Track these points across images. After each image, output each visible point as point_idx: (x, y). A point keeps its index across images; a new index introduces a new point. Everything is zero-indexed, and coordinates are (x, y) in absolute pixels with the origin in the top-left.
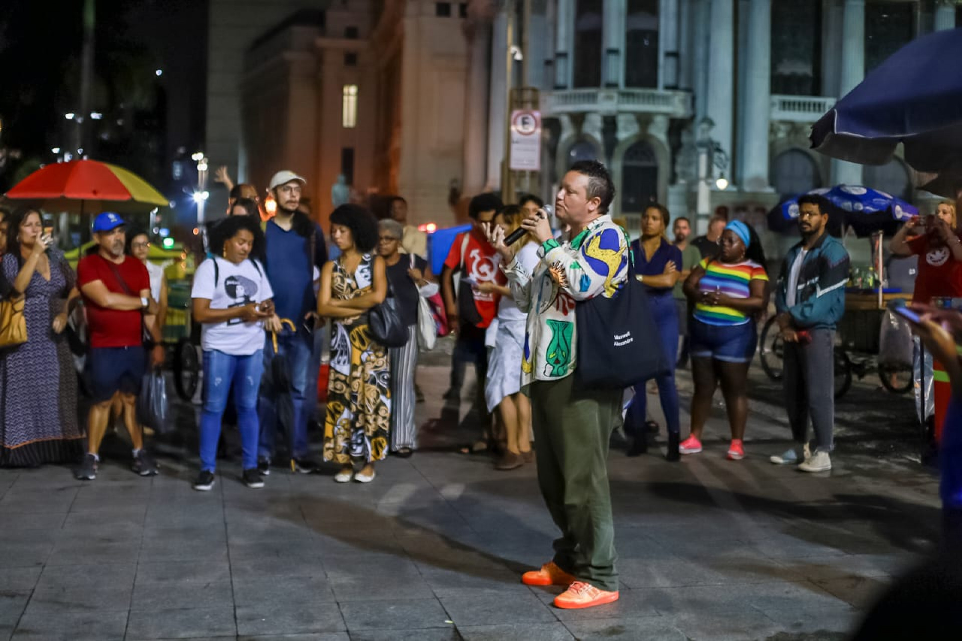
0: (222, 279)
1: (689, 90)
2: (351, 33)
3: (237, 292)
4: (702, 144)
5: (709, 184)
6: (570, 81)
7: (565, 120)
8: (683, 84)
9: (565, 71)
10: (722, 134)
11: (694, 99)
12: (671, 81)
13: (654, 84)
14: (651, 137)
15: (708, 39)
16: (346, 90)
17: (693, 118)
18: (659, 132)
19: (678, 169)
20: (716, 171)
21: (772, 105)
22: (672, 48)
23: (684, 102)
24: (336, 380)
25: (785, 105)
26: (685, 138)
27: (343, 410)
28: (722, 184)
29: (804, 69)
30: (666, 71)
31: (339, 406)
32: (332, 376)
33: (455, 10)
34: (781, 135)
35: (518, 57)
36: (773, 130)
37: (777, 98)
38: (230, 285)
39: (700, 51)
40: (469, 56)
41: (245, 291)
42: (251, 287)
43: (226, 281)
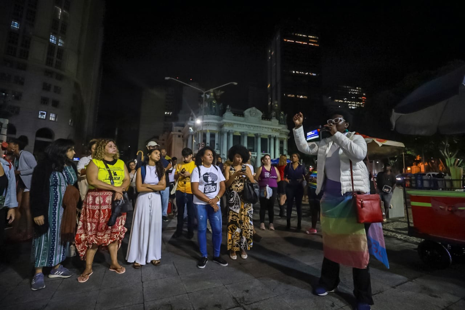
0: (202, 174)
1: (220, 150)
2: (163, 140)
3: (208, 179)
8: (219, 149)
12: (217, 148)
15: (223, 142)
22: (217, 143)
24: (233, 216)
27: (237, 228)
31: (235, 226)
32: (231, 214)
33: (181, 136)
35: (195, 142)
38: (205, 176)
39: (222, 144)
40: (183, 144)
41: (212, 179)
42: (215, 177)
43: (204, 175)
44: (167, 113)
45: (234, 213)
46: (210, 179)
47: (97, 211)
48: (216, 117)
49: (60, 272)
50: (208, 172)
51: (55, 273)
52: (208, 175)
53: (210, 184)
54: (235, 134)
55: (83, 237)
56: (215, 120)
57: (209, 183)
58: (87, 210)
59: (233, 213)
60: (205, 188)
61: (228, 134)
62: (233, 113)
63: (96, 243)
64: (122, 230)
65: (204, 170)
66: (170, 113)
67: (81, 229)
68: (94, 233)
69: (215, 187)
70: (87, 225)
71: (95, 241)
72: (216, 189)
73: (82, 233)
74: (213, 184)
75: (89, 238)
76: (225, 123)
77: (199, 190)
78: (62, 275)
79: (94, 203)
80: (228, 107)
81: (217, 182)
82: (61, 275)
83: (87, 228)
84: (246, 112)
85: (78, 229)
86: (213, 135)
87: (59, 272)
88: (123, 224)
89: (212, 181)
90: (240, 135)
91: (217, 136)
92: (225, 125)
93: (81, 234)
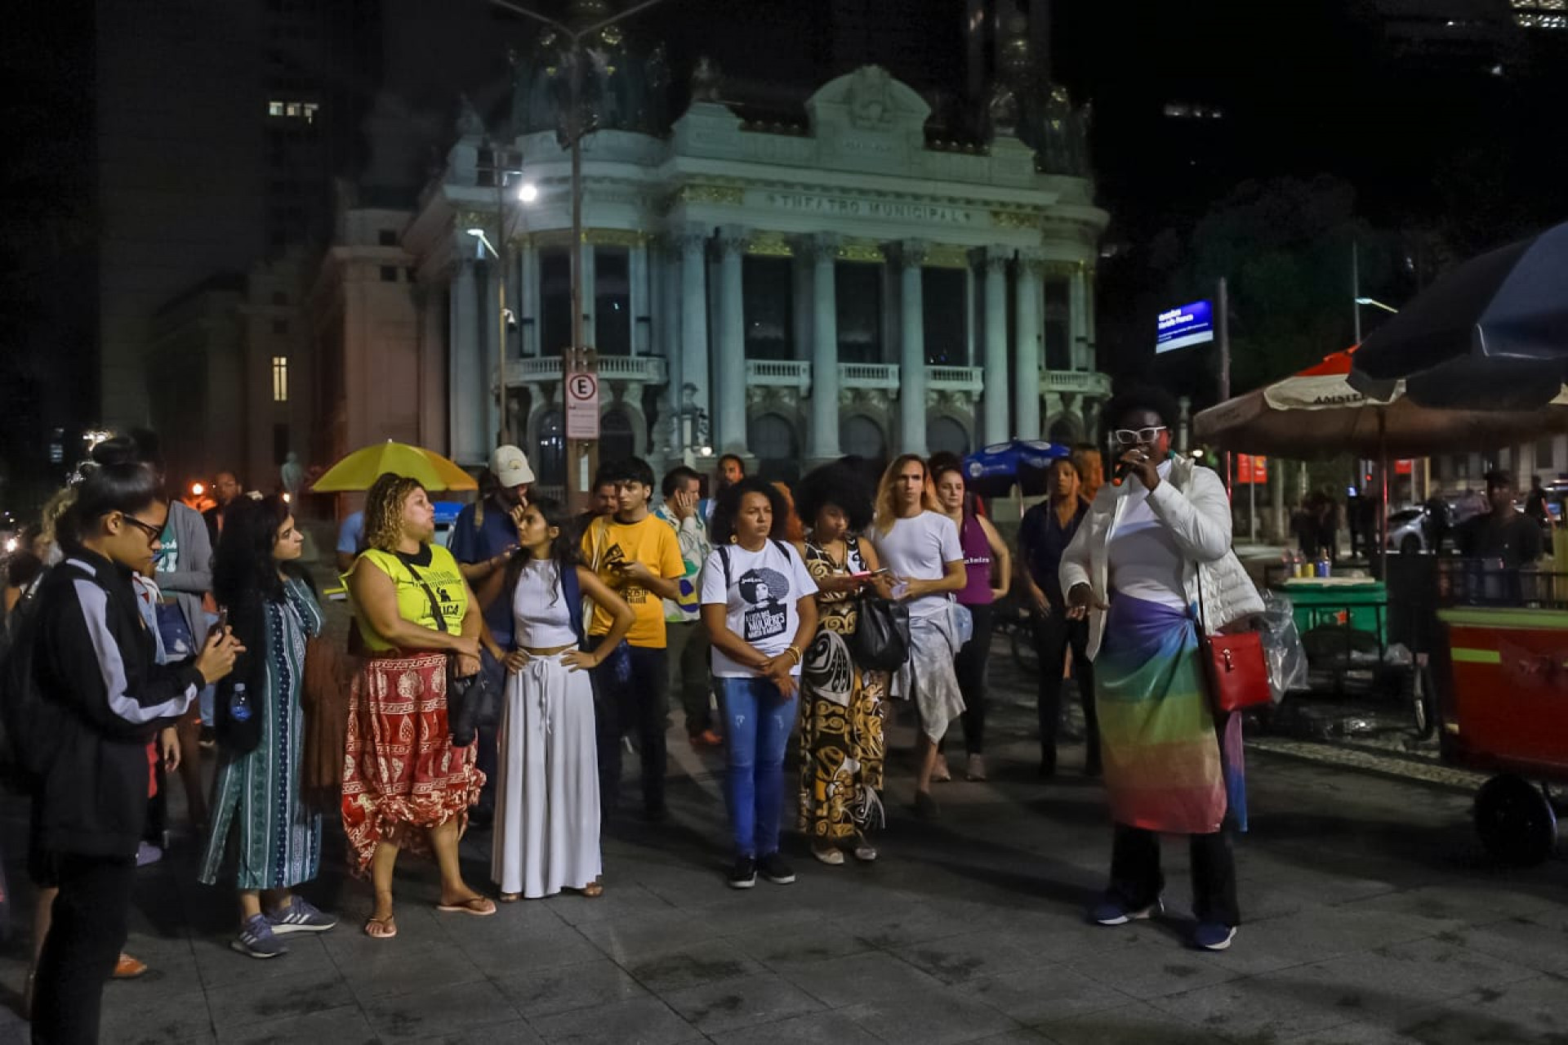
1: (663, 356)
2: (279, 299)
3: (757, 593)
4: (684, 411)
5: (693, 451)
6: (538, 350)
7: (534, 390)
8: (655, 351)
9: (532, 338)
10: (701, 400)
11: (667, 365)
12: (643, 347)
13: (627, 352)
14: (625, 404)
15: (680, 304)
16: (276, 361)
17: (667, 384)
18: (634, 400)
19: (655, 437)
20: (702, 438)
21: (747, 369)
22: (643, 313)
23: (658, 368)
24: (827, 717)
25: (760, 370)
26: (660, 406)
27: (843, 759)
28: (707, 451)
29: (775, 332)
30: (638, 337)
31: (837, 753)
32: (823, 711)
34: (757, 399)
35: (512, 320)
36: (749, 396)
37: (752, 362)
38: (746, 583)
39: (672, 316)
40: (420, 326)
41: (769, 591)
42: (779, 584)
43: (742, 578)
44: (285, 109)
45: (831, 709)
46: (762, 592)
47: (406, 721)
48: (623, 139)
49: (299, 916)
50: (757, 566)
51: (286, 920)
52: (756, 577)
53: (763, 610)
54: (753, 250)
55: (364, 801)
56: (623, 161)
57: (761, 605)
58: (374, 718)
59: (827, 708)
60: (746, 625)
61: (714, 250)
62: (738, 112)
63: (411, 817)
64: (474, 778)
65: (741, 560)
66: (303, 108)
67: (352, 778)
68: (400, 787)
69: (780, 619)
70: (376, 765)
71: (406, 811)
72: (784, 625)
73: (356, 791)
74: (775, 608)
75: (388, 805)
76: (688, 182)
77: (728, 630)
78: (306, 923)
79: (393, 695)
80: (703, 71)
81: (789, 601)
82: (303, 924)
83: (377, 774)
84: (824, 102)
85: (347, 779)
86: (611, 264)
87: (295, 915)
88: (474, 760)
89: (768, 599)
90: (787, 252)
91: (638, 267)
92: (686, 194)
93: (355, 797)
